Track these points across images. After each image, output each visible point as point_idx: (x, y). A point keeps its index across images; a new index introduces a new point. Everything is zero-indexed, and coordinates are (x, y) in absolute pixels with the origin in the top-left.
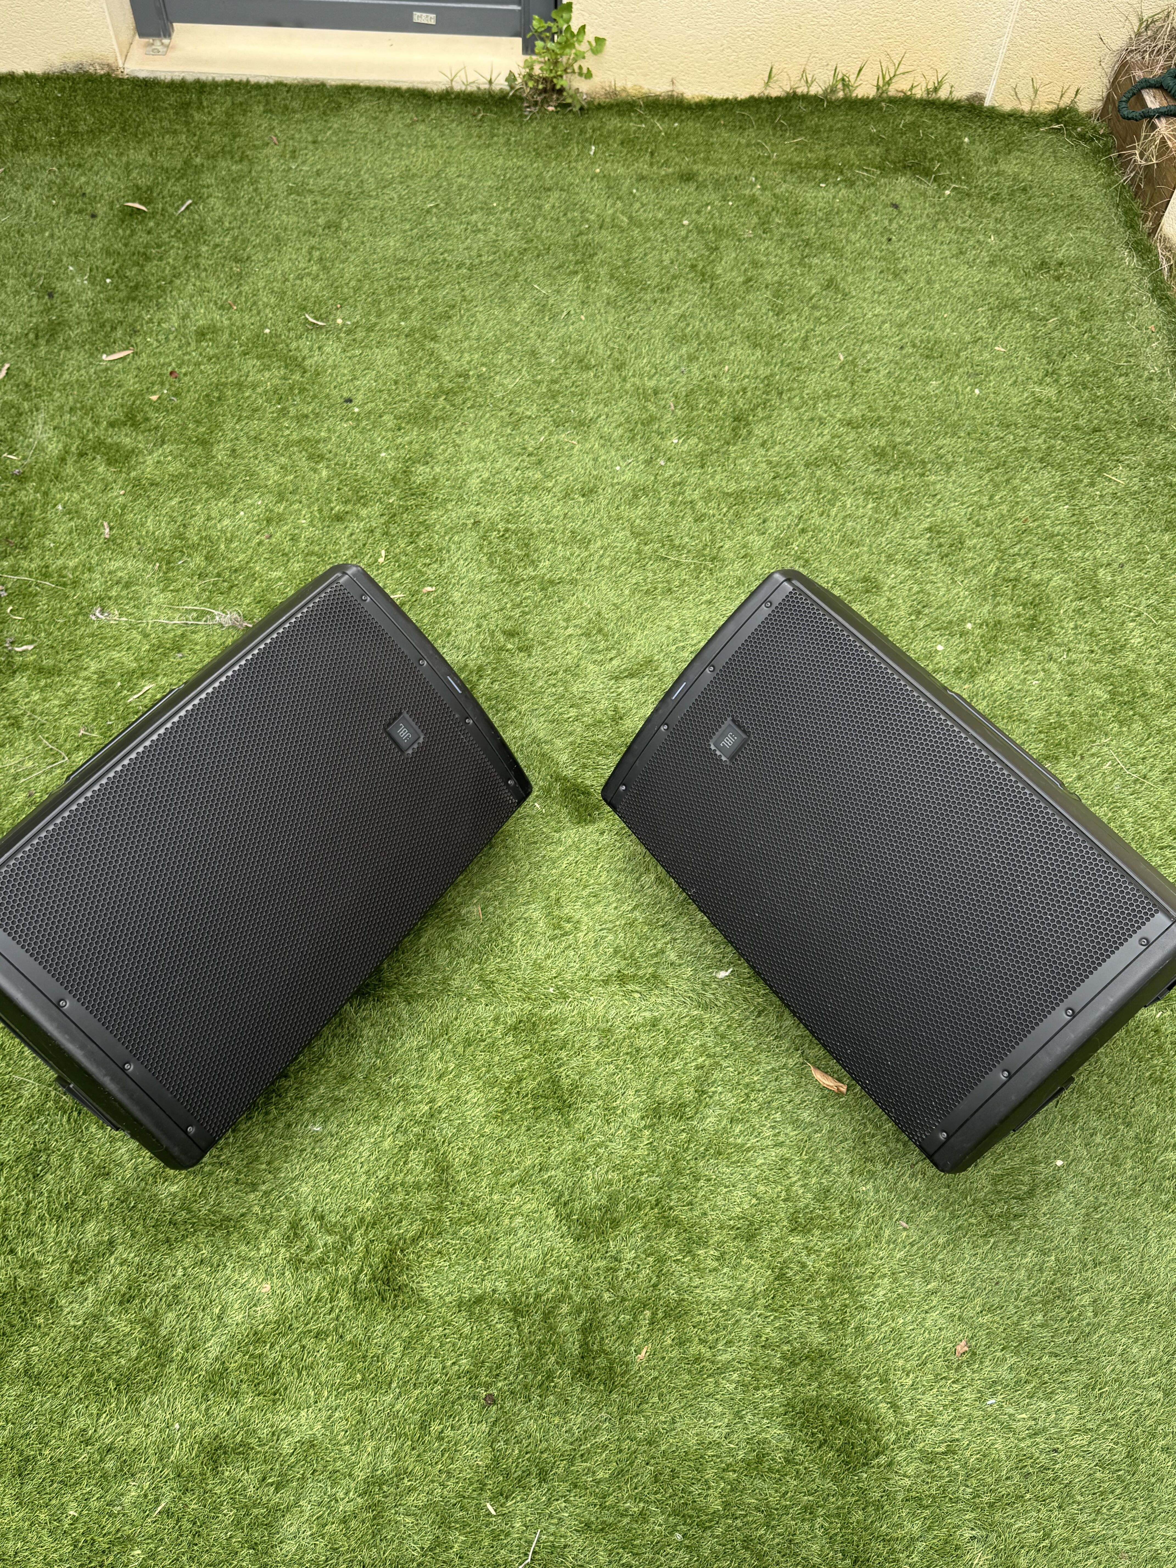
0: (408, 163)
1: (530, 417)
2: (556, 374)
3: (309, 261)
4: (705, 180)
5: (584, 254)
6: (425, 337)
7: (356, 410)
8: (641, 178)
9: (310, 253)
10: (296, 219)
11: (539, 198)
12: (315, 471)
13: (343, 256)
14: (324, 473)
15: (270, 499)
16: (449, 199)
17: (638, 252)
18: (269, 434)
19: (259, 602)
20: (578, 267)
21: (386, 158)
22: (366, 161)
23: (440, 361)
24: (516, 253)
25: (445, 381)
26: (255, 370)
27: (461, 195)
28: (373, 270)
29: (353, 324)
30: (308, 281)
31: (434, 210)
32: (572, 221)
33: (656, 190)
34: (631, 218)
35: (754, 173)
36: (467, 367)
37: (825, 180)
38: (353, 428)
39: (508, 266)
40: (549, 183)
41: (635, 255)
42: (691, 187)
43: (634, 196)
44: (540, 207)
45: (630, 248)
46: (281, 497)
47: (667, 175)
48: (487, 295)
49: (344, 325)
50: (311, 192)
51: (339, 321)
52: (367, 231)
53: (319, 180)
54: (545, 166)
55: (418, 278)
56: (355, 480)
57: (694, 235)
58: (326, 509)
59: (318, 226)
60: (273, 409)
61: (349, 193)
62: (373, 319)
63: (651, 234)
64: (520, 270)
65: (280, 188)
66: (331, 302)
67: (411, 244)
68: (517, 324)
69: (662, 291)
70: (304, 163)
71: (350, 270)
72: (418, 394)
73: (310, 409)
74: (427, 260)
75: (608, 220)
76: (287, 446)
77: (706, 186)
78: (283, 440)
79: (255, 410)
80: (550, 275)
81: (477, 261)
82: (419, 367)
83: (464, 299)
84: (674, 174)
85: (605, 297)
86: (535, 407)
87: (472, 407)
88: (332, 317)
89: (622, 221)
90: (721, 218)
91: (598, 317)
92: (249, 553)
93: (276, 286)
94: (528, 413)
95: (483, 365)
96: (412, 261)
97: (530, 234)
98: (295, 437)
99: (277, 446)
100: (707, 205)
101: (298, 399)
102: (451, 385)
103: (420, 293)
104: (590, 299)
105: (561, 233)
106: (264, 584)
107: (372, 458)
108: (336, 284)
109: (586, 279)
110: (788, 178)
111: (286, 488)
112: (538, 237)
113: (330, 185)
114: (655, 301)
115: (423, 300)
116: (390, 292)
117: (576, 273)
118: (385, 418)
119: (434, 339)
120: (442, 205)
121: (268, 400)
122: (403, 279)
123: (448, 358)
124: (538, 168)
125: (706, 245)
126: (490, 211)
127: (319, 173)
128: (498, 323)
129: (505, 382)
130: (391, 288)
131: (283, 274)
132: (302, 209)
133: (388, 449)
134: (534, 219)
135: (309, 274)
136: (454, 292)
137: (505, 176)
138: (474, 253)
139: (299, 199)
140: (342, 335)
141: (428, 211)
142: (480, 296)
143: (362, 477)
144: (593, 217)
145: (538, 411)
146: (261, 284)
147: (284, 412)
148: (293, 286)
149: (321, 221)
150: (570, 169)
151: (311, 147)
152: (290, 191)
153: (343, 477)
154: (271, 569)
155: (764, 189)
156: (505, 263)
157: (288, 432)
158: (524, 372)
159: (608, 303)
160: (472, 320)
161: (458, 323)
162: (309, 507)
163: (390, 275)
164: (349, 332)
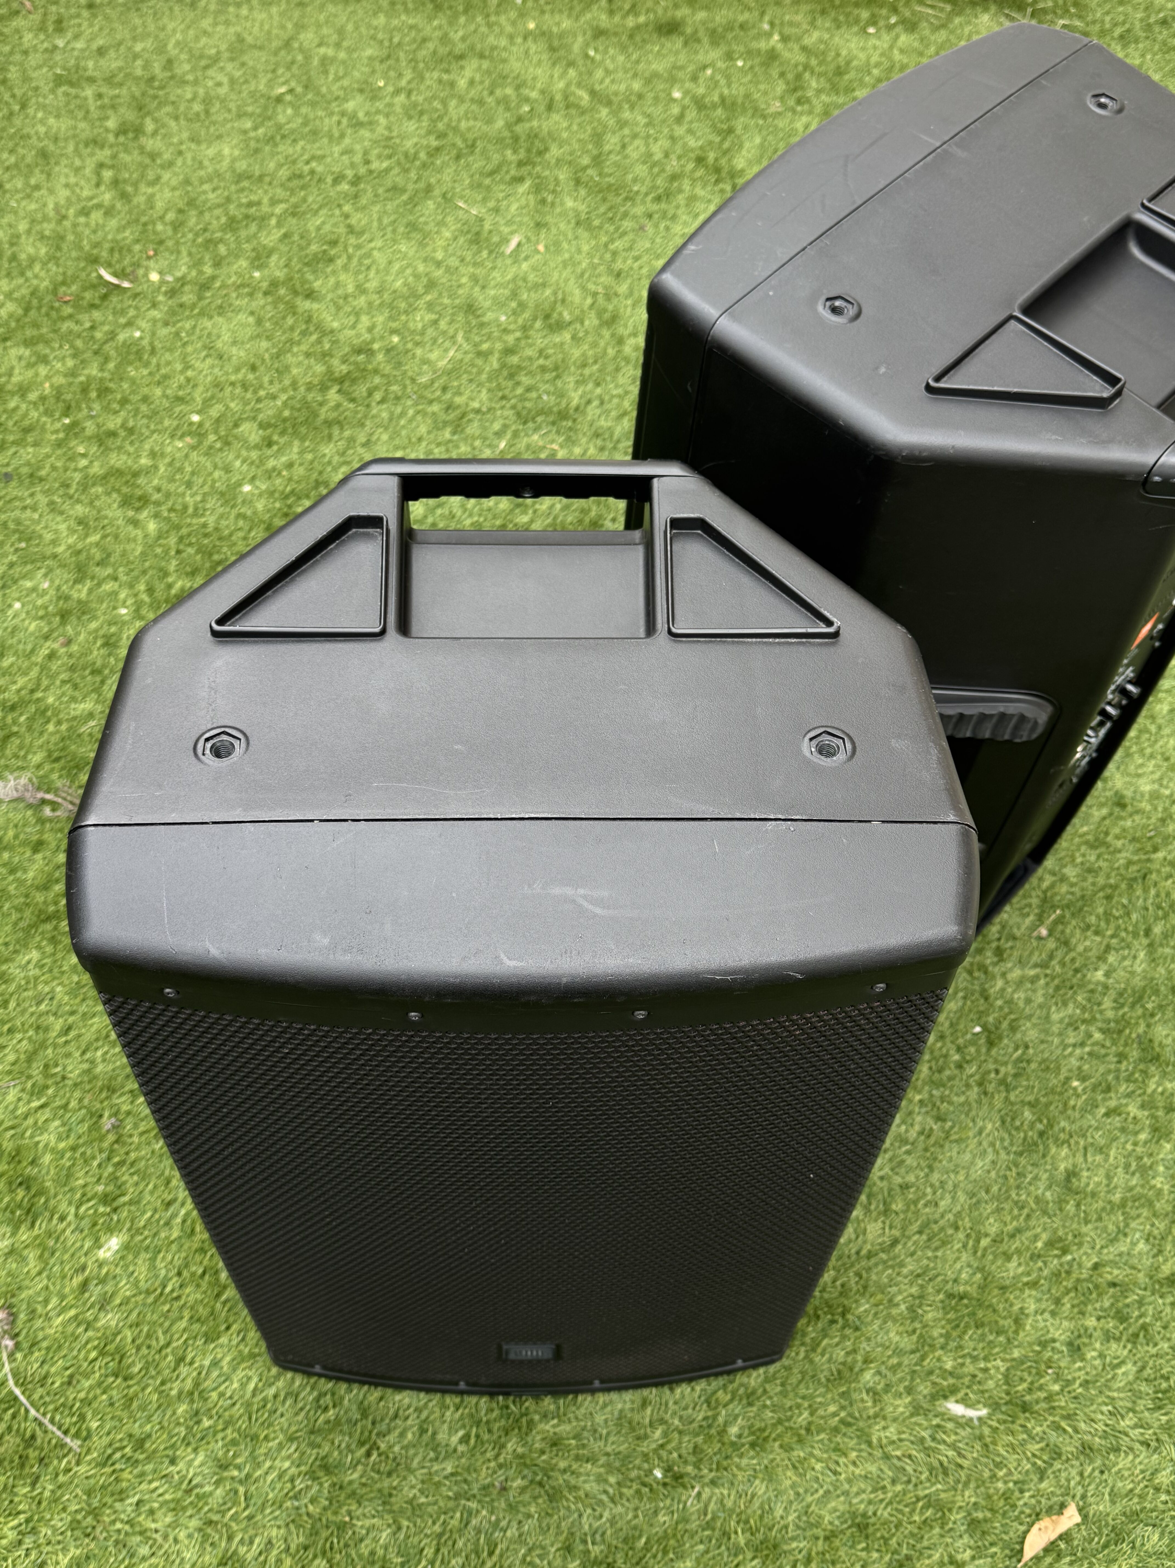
0: (238, 29)
1: (478, 411)
2: (510, 339)
3: (98, 185)
4: (696, 32)
5: (529, 151)
6: (296, 293)
7: (196, 418)
8: (599, 33)
9: (98, 174)
10: (71, 122)
11: (447, 71)
12: (135, 523)
13: (151, 175)
14: (152, 526)
15: (62, 576)
16: (309, 79)
17: (612, 142)
18: (54, 468)
19: (57, 760)
20: (524, 170)
21: (206, 23)
22: (174, 31)
23: (325, 332)
24: (423, 155)
25: (335, 362)
26: (23, 363)
27: (326, 72)
28: (199, 194)
29: (178, 280)
30: (96, 216)
31: (288, 98)
32: (504, 101)
33: (623, 48)
34: (593, 93)
35: (767, 18)
36: (367, 336)
37: (873, 21)
38: (193, 448)
39: (413, 175)
40: (460, 47)
41: (607, 148)
42: (678, 42)
43: (593, 60)
44: (452, 84)
45: (598, 138)
46: (81, 573)
47: (638, 27)
48: (386, 221)
49: (162, 282)
50: (91, 80)
51: (154, 277)
52: (185, 135)
53: (102, 62)
54: (451, 24)
55: (274, 202)
56: (206, 535)
57: (692, 114)
58: (160, 587)
59: (107, 130)
60: (58, 425)
61: (152, 79)
62: (208, 270)
63: (626, 115)
64: (433, 180)
65: (42, 77)
66: (137, 247)
67: (257, 151)
68: (438, 264)
69: (658, 199)
70: (76, 37)
71: (164, 197)
72: (294, 385)
73: (119, 421)
74: (284, 173)
75: (558, 97)
76: (84, 486)
77: (698, 41)
78: (77, 476)
79: (27, 430)
80: (479, 185)
81: (362, 171)
82: (291, 342)
83: (351, 230)
84: (647, 25)
85: (571, 214)
86: (484, 396)
87: (382, 401)
88: (141, 272)
89: (581, 98)
90: (729, 85)
91: (565, 245)
92: (34, 673)
93: (48, 228)
94: (476, 405)
95: (393, 332)
96: (261, 178)
97: (440, 126)
98: (96, 469)
99: (68, 486)
100: (705, 67)
101: (97, 406)
102: (344, 368)
103: (279, 225)
104: (549, 218)
105: (490, 121)
106: (64, 727)
107: (229, 496)
108: (144, 219)
109: (537, 189)
110: (819, 22)
111: (89, 558)
112: (456, 129)
113: (120, 69)
114: (650, 216)
115: (286, 236)
116: (232, 225)
117: (520, 180)
118: (245, 428)
119: (310, 295)
120: (299, 90)
121: (48, 413)
122: (250, 204)
123: (335, 325)
124: (440, 27)
125: (714, 126)
126: (374, 95)
127: (101, 52)
128: (408, 266)
129: (433, 356)
130: (232, 220)
131: (57, 208)
132: (80, 107)
133: (253, 479)
134: (444, 103)
135: (99, 206)
136: (333, 221)
137: (391, 40)
138: (358, 158)
139: (73, 91)
140: (161, 298)
141: (279, 99)
142: (375, 224)
143: (217, 529)
144: (534, 95)
145: (490, 400)
146: (22, 227)
147: (74, 430)
148: (75, 225)
149: (111, 124)
150: (490, 25)
151: (85, 13)
152: (59, 81)
153: (184, 531)
154: (73, 699)
155: (785, 39)
156: (407, 171)
157: (83, 462)
158: (460, 338)
159: (578, 223)
160: (367, 262)
161: (345, 268)
162: (131, 586)
163: (228, 200)
164: (172, 293)
